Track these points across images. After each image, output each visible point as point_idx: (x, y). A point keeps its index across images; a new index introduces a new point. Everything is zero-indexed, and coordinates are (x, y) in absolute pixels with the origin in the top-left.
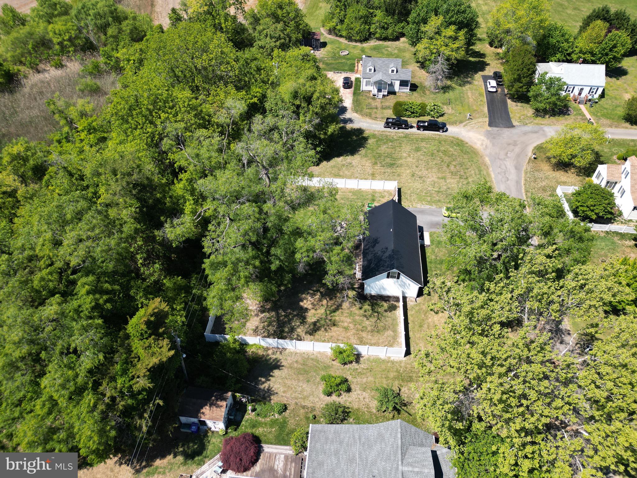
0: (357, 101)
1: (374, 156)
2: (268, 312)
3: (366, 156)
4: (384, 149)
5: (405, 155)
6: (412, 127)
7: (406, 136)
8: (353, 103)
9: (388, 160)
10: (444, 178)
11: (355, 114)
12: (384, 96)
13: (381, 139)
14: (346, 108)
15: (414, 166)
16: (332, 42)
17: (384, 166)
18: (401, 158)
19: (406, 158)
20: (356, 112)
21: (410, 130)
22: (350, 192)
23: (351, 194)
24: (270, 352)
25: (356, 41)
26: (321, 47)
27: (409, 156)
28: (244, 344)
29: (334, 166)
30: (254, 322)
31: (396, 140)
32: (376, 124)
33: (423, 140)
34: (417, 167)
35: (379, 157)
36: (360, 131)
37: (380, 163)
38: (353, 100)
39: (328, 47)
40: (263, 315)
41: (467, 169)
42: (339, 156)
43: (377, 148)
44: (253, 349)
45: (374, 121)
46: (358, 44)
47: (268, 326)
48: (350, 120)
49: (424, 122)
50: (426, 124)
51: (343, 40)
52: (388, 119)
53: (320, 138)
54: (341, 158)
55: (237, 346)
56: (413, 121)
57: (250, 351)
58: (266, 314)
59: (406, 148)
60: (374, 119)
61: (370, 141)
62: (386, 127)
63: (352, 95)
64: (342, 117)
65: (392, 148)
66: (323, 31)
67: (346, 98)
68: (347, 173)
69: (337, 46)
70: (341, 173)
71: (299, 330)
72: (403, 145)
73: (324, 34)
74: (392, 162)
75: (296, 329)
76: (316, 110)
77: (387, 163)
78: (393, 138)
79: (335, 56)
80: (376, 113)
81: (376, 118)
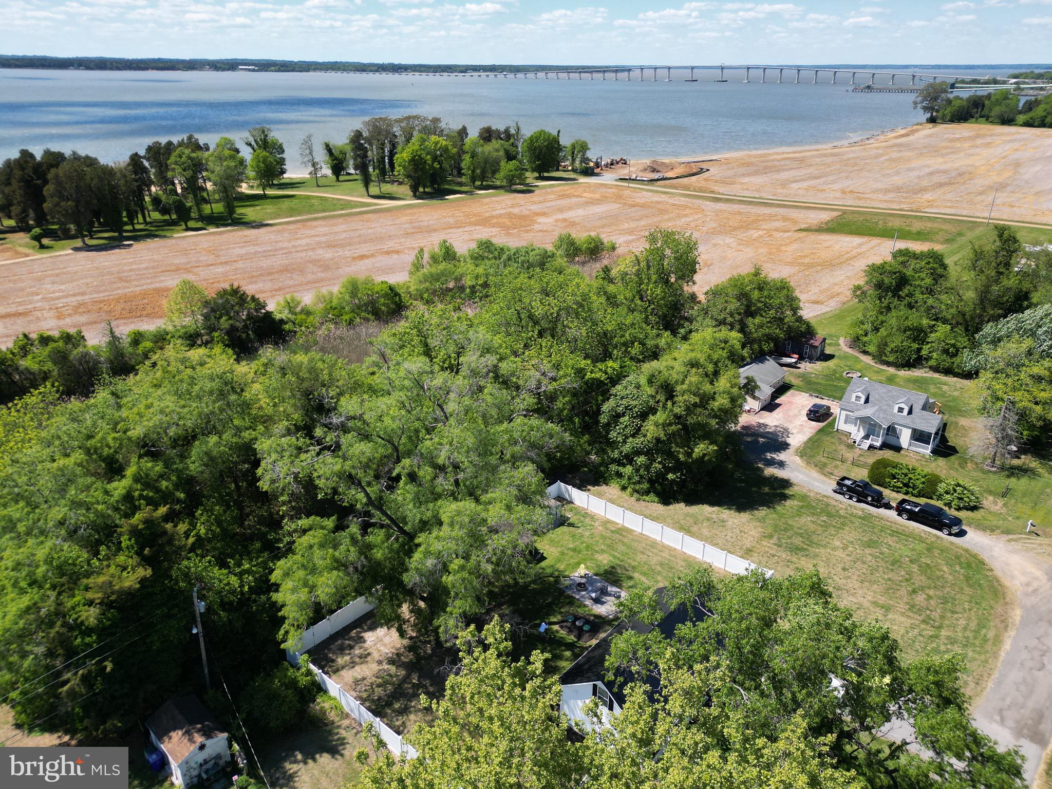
0: (816, 441)
1: (776, 526)
2: (397, 667)
3: (762, 520)
4: (806, 521)
5: (837, 543)
6: (888, 506)
7: (867, 517)
8: (806, 443)
9: (798, 541)
10: (887, 609)
11: (798, 459)
12: (871, 447)
13: (810, 505)
14: (788, 445)
15: (841, 566)
16: (846, 357)
17: (779, 546)
18: (825, 546)
19: (835, 549)
20: (801, 457)
21: (882, 511)
23: (683, 564)
24: (346, 722)
25: (888, 364)
26: (819, 359)
27: (845, 548)
28: (320, 689)
29: (692, 516)
30: (367, 671)
31: (840, 517)
32: (823, 482)
33: (895, 533)
34: (844, 569)
35: (786, 530)
36: (785, 483)
37: (779, 539)
38: (810, 439)
39: (831, 363)
40: (386, 667)
41: (953, 612)
42: (712, 504)
43: (792, 517)
44: (327, 705)
45: (822, 477)
46: (892, 370)
47: (379, 686)
48: (781, 464)
49: (916, 505)
50: (917, 510)
51: (867, 359)
52: (844, 478)
53: (677, 460)
54: (716, 509)
55: (303, 681)
56: (893, 497)
57: (322, 703)
58: (393, 669)
59: (850, 534)
60: (825, 475)
61: (788, 503)
62: (835, 491)
63: (814, 431)
64: (769, 455)
65: (822, 526)
66: (841, 341)
67: (798, 433)
68: (705, 532)
69: (849, 363)
70: (695, 529)
71: (412, 717)
72: (847, 528)
73: (841, 346)
74: (802, 545)
75: (410, 712)
76: (677, 410)
77: (792, 544)
78: (837, 511)
79: (832, 376)
80: (836, 467)
81: (831, 474)
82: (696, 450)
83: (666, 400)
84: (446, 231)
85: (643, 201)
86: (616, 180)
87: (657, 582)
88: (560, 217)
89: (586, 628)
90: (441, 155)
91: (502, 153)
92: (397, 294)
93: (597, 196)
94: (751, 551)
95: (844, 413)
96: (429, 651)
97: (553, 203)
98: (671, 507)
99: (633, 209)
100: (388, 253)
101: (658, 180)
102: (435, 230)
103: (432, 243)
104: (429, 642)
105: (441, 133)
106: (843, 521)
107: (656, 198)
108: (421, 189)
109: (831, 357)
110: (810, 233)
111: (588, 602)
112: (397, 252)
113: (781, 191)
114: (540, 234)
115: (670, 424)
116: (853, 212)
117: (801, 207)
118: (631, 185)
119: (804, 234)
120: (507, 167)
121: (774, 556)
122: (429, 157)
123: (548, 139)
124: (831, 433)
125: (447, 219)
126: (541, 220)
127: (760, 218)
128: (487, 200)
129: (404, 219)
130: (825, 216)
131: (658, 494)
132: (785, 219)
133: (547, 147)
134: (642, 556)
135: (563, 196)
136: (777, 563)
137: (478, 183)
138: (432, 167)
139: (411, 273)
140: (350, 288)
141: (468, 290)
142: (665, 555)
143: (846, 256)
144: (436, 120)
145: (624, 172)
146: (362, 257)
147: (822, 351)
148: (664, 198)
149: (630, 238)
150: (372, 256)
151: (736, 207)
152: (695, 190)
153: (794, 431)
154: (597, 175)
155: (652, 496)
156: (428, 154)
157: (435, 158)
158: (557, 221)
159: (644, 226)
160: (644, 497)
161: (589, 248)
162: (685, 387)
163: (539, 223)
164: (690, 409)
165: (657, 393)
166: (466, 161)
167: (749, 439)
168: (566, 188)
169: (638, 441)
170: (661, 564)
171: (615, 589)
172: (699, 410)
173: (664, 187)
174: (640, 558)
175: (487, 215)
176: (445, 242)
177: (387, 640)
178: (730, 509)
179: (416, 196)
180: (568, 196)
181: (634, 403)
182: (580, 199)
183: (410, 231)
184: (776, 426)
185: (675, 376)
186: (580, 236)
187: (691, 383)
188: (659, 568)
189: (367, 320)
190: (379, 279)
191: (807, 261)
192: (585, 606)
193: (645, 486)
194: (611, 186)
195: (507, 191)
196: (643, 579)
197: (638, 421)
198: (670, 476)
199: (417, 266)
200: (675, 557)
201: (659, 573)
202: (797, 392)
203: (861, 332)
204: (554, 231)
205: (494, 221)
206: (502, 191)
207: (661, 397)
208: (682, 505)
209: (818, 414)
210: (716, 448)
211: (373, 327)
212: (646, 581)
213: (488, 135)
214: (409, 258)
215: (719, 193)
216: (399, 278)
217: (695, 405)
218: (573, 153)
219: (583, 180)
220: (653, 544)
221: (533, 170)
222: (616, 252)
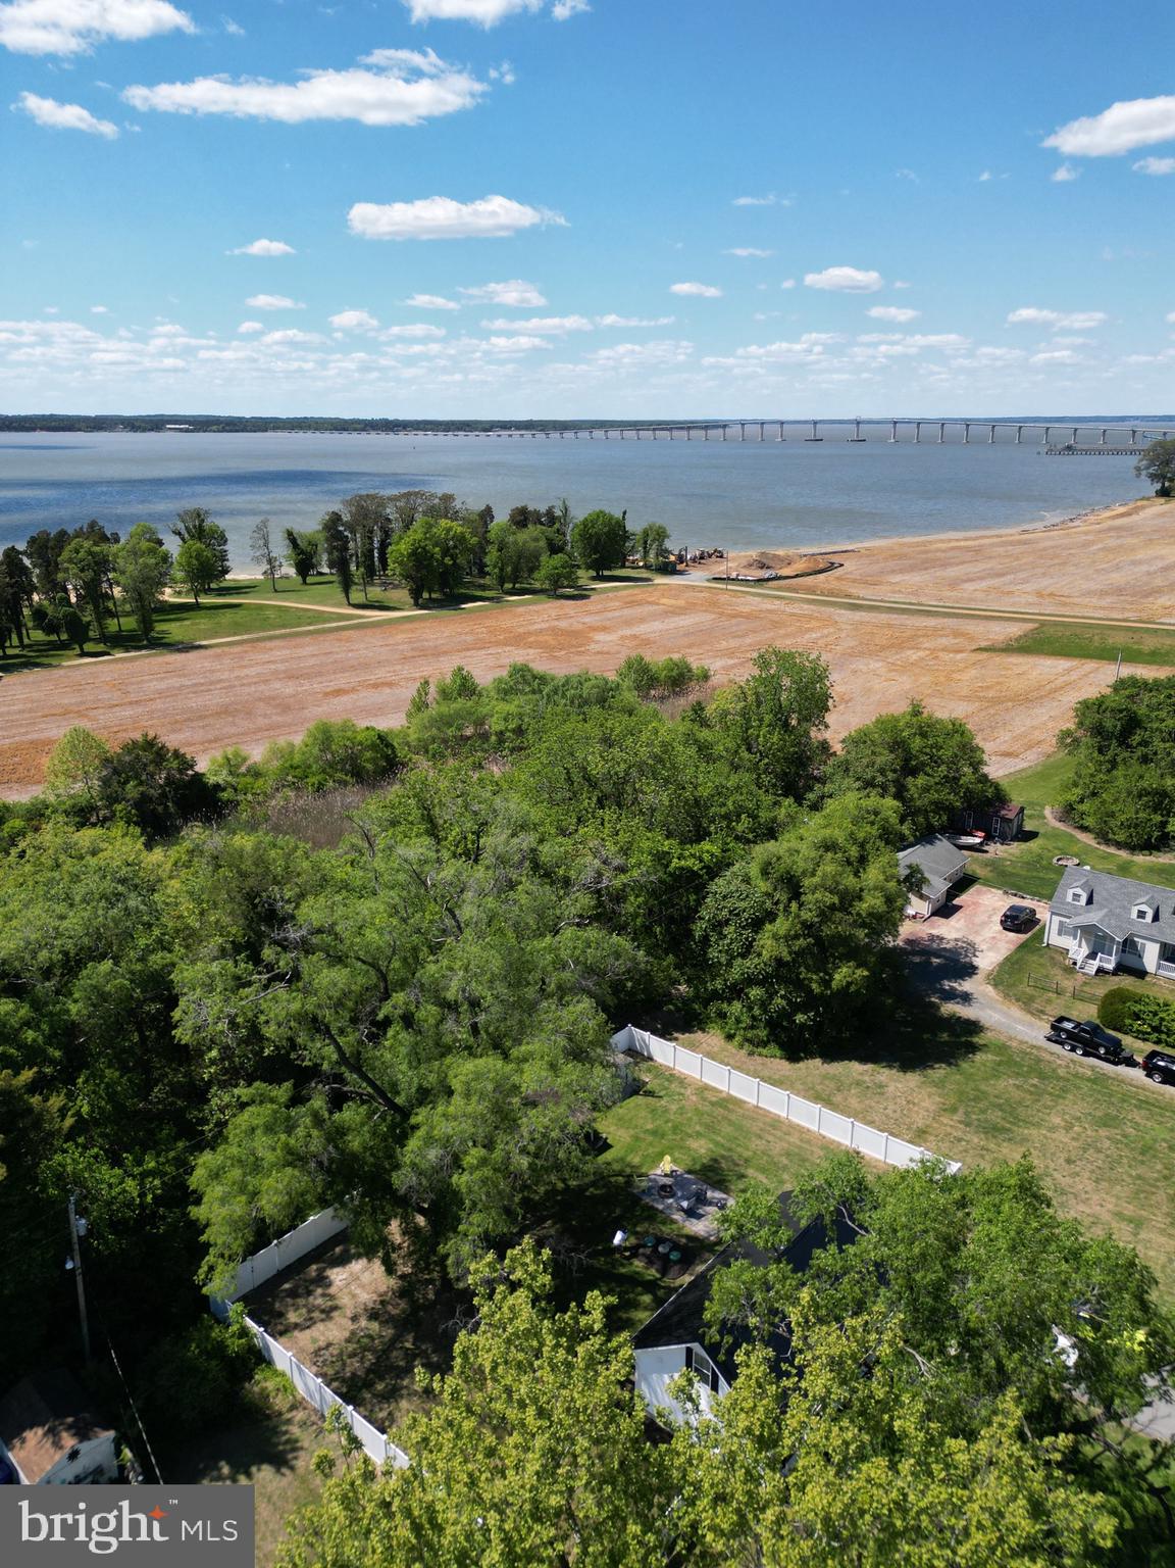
0: (1017, 962)
1: (962, 1093)
2: (382, 1324)
3: (939, 1084)
4: (1006, 1085)
5: (1057, 1120)
6: (1130, 1062)
7: (1098, 1079)
8: (1002, 965)
9: (995, 1116)
11: (990, 989)
12: (1101, 971)
13: (1014, 1060)
14: (975, 968)
15: (1064, 1155)
16: (1055, 835)
17: (968, 1125)
18: (1038, 1125)
19: (1053, 1129)
20: (995, 986)
21: (1122, 1069)
22: (823, 1148)
23: (822, 1153)
24: (299, 1415)
25: (1118, 845)
26: (1015, 838)
27: (1069, 1127)
28: (259, 1358)
29: (833, 1078)
30: (334, 1332)
31: (1059, 1078)
32: (1031, 1025)
33: (1144, 1104)
34: (1069, 1161)
35: (976, 1099)
36: (973, 1027)
37: (966, 1114)
38: (1007, 959)
40: (364, 1324)
42: (863, 1060)
43: (986, 1079)
44: (270, 1385)
45: (1029, 1017)
46: (1124, 854)
47: (352, 1355)
48: (966, 998)
51: (1087, 839)
52: (1061, 1019)
53: (809, 992)
54: (869, 1067)
55: (235, 1345)
56: (1138, 1048)
57: (263, 1382)
58: (375, 1326)
59: (1075, 1106)
60: (1033, 1014)
61: (979, 1057)
62: (1049, 1039)
63: (1013, 947)
64: (947, 984)
65: (1031, 1093)
66: (1047, 812)
67: (989, 949)
68: (854, 1102)
69: (1060, 845)
70: (838, 1099)
71: (404, 1404)
72: (1070, 1096)
73: (1048, 818)
74: (1003, 1123)
75: (402, 1397)
76: (806, 915)
77: (986, 1121)
78: (1054, 1070)
79: (1036, 863)
80: (1049, 1001)
81: (1042, 1012)
82: (837, 977)
83: (790, 901)
84: (463, 654)
85: (746, 609)
86: (708, 580)
87: (782, 1182)
88: (628, 632)
89: (674, 1256)
90: (455, 547)
91: (543, 543)
92: (389, 745)
93: (681, 603)
94: (924, 1132)
95: (1056, 919)
96: (431, 1296)
97: (617, 614)
98: (801, 1065)
99: (734, 621)
100: (376, 686)
101: (768, 580)
102: (445, 653)
103: (441, 671)
104: (431, 1281)
105: (455, 516)
106: (1066, 1085)
107: (768, 605)
108: (426, 595)
109: (1031, 836)
110: (993, 654)
111: (678, 1216)
112: (390, 685)
113: (949, 594)
114: (600, 656)
115: (796, 937)
116: (1056, 624)
117: (979, 617)
118: (729, 587)
119: (985, 655)
120: (549, 563)
121: (960, 1140)
122: (437, 549)
123: (610, 524)
124: (1039, 949)
125: (463, 637)
126: (600, 637)
127: (920, 633)
128: (521, 609)
129: (400, 637)
130: (1015, 630)
131: (782, 1046)
132: (957, 634)
133: (607, 534)
134: (758, 1142)
135: (631, 604)
136: (966, 1151)
137: (508, 586)
138: (442, 563)
139: (409, 715)
140: (320, 736)
141: (493, 738)
142: (794, 1139)
143: (1048, 687)
144: (447, 498)
145: (720, 569)
146: (338, 692)
147: (1020, 826)
148: (777, 605)
149: (731, 662)
150: (353, 690)
151: (884, 617)
152: (822, 594)
153: (983, 947)
154: (681, 573)
155: (773, 1049)
156: (436, 545)
157: (446, 552)
158: (623, 638)
159: (750, 645)
160: (760, 1050)
161: (670, 677)
162: (816, 880)
163: (597, 642)
164: (826, 913)
165: (775, 889)
166: (492, 557)
167: (917, 959)
168: (636, 591)
169: (750, 964)
170: (788, 1154)
171: (718, 1195)
172: (839, 915)
173: (779, 589)
174: (756, 1144)
175: (521, 630)
176: (460, 669)
177: (366, 1278)
178: (890, 1067)
179: (418, 605)
180: (640, 603)
181: (743, 904)
182: (657, 607)
183: (410, 654)
184: (956, 940)
185: (801, 865)
186: (656, 659)
187: (825, 875)
188: (785, 1161)
189: (345, 784)
190: (362, 724)
191: (991, 694)
192: (673, 1222)
193: (763, 1033)
194: (702, 589)
195: (549, 596)
196: (761, 1177)
197: (748, 933)
198: (800, 1018)
199: (420, 705)
200: (809, 1142)
201: (785, 1168)
202: (985, 889)
203: (1074, 798)
204: (618, 653)
205: (532, 639)
206: (542, 597)
207: (781, 896)
208: (818, 1061)
209: (1017, 921)
210: (866, 973)
211: (352, 795)
212: (765, 1181)
213: (522, 518)
214: (409, 692)
215: (858, 598)
216: (391, 722)
217: (833, 908)
218: (645, 543)
219: (660, 580)
220: (776, 1123)
221: (589, 568)
222: (710, 683)
